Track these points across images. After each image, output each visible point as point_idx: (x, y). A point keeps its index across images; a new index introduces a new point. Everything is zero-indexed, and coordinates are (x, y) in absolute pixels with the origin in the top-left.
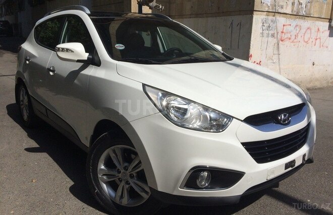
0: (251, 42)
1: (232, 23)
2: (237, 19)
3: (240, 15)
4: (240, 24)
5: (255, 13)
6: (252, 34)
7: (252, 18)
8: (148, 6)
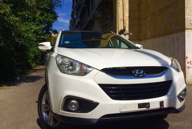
0: (186, 49)
1: (173, 38)
2: (175, 36)
3: (177, 33)
4: (178, 38)
5: (186, 30)
6: (186, 43)
7: (185, 33)
8: (124, 34)
